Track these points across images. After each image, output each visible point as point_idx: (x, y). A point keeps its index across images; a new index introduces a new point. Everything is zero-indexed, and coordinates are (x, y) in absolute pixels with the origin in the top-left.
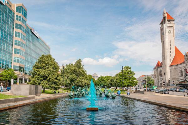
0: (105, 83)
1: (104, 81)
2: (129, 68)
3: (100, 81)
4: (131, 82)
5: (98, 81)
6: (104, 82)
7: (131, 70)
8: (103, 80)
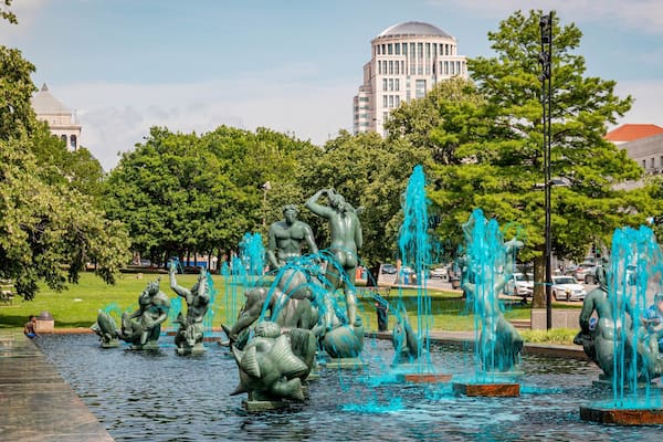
0: (209, 215)
1: (203, 188)
2: (563, 43)
3: (157, 197)
4: (583, 201)
5: (127, 190)
6: (204, 203)
7: (579, 63)
8: (185, 184)
